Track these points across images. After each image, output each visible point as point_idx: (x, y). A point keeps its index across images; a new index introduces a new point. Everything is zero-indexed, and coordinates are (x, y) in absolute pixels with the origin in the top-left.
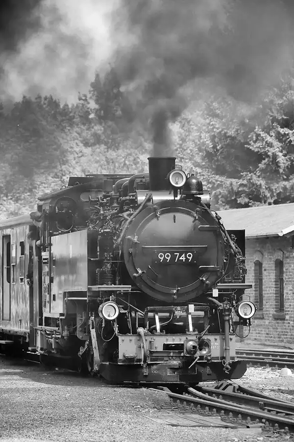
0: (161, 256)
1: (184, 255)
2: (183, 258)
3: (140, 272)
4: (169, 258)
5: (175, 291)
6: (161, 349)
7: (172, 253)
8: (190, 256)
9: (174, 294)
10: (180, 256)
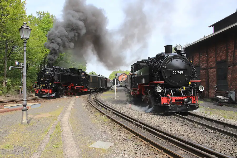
0: (173, 72)
1: (180, 72)
2: (180, 73)
3: (167, 77)
4: (176, 73)
5: (178, 83)
6: (174, 101)
7: (177, 71)
8: (182, 72)
9: (177, 84)
10: (179, 72)
